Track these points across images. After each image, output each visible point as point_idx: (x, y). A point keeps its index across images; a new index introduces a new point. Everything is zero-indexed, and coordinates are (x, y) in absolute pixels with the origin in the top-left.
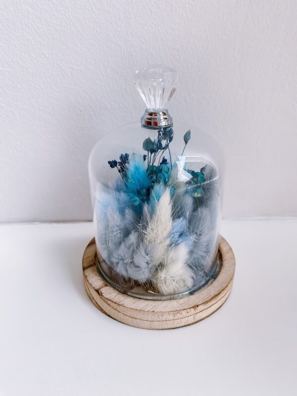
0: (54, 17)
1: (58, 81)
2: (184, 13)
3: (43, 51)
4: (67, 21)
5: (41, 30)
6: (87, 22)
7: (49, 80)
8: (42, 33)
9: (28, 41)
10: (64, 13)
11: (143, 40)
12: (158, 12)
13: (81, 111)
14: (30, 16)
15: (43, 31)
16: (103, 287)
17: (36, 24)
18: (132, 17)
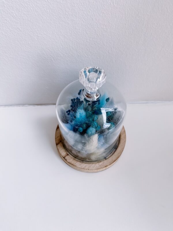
0: (22, 6)
1: (29, 43)
2: (112, 4)
3: (18, 26)
4: (31, 8)
5: (14, 14)
6: (45, 9)
7: (24, 43)
8: (15, 16)
9: (6, 21)
10: (28, 3)
11: (83, 20)
12: (94, 3)
13: (45, 58)
14: (5, 6)
15: (16, 15)
16: (66, 156)
17: (10, 11)
18: (76, 6)
